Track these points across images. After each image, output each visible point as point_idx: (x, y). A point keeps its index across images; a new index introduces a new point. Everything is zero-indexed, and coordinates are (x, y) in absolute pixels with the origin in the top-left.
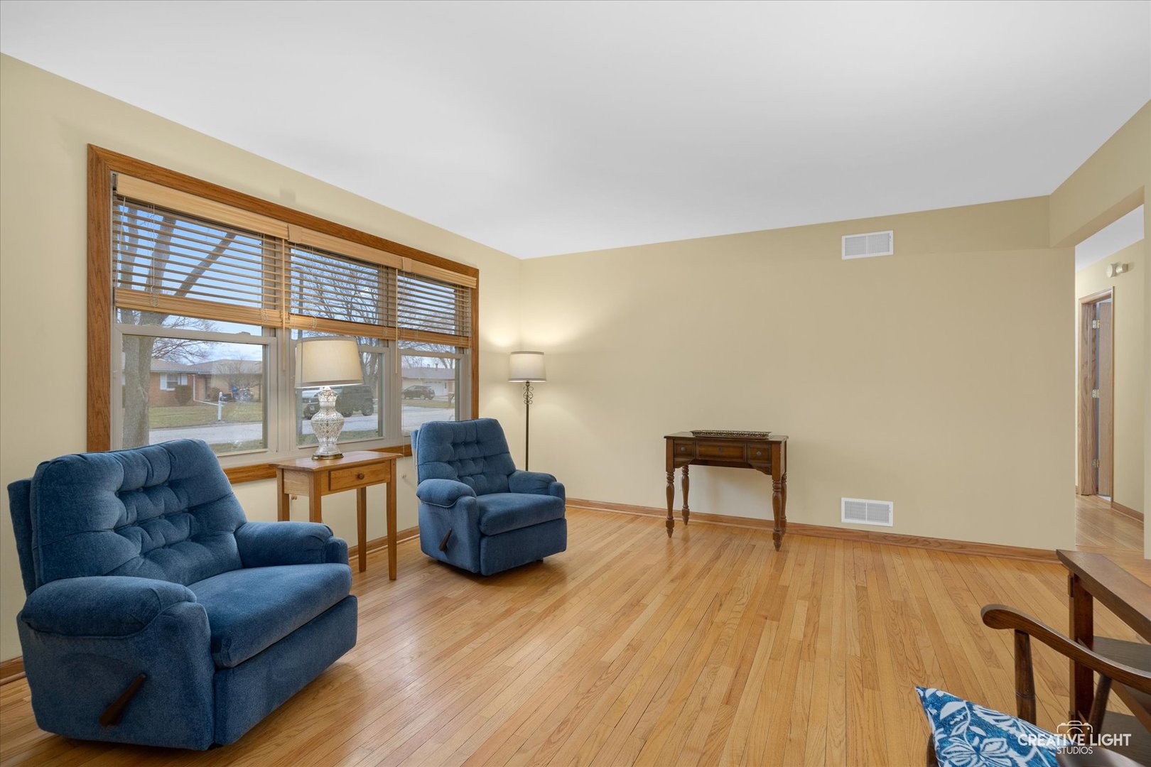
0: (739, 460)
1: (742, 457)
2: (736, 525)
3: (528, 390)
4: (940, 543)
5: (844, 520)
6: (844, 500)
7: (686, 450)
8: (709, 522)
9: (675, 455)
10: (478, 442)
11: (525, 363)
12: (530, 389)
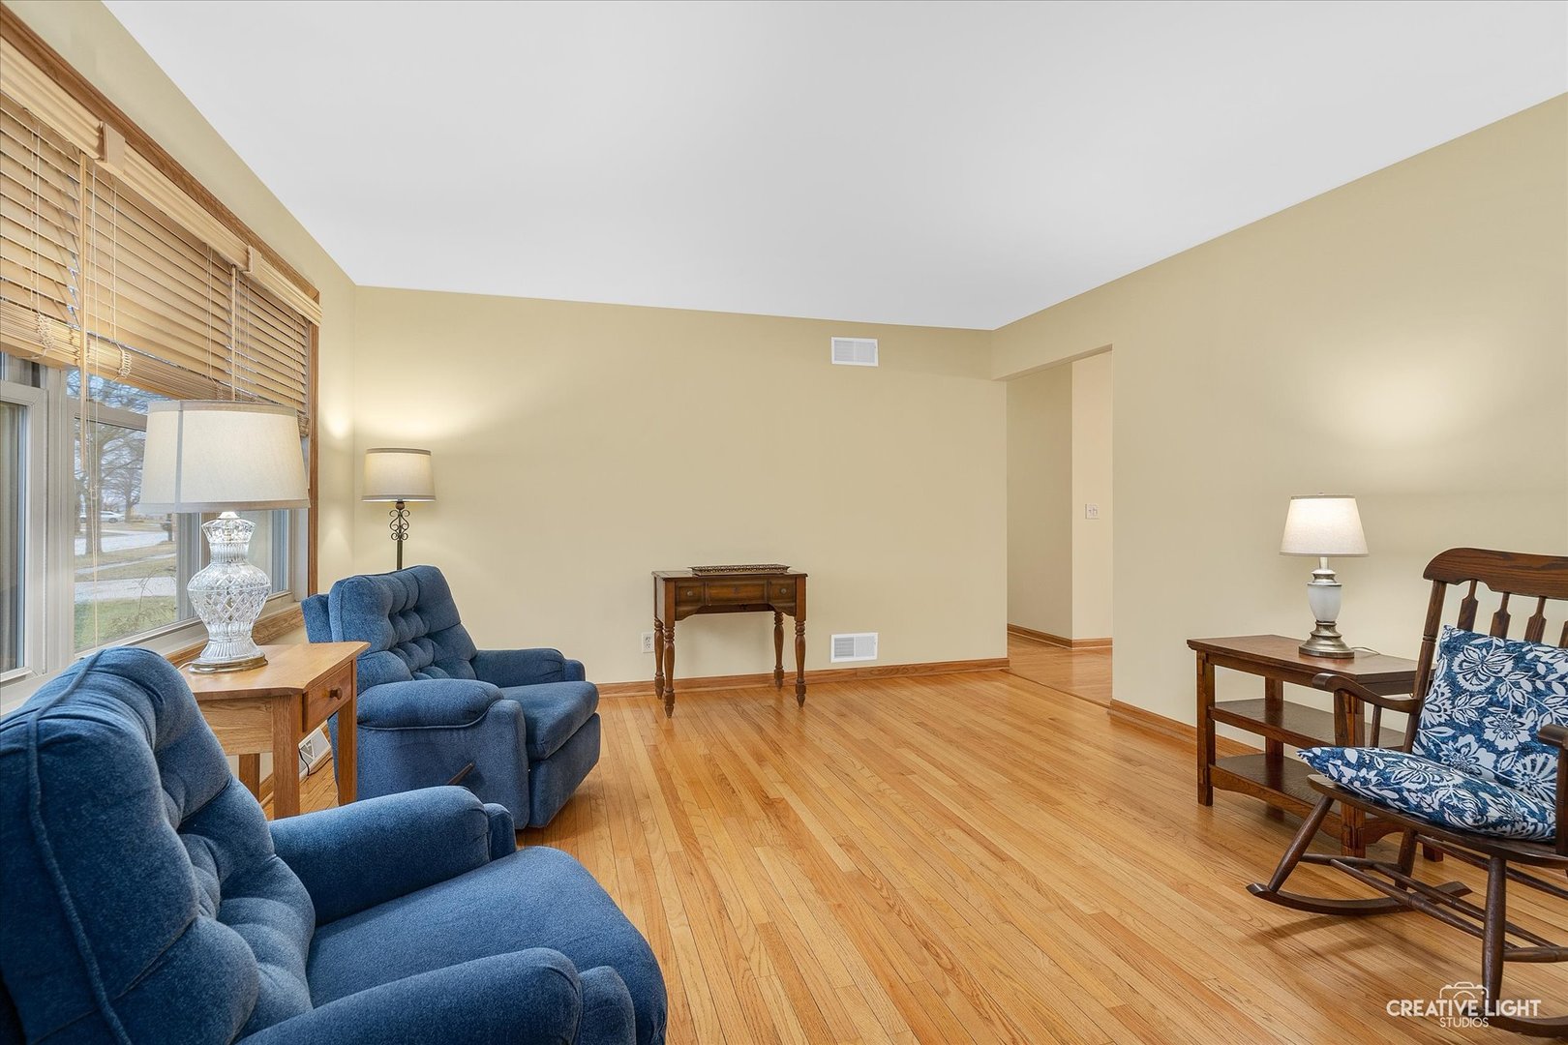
0: (759, 602)
1: (762, 598)
2: (718, 688)
3: (400, 515)
4: (915, 668)
5: (834, 660)
6: (833, 637)
7: (694, 594)
8: (684, 691)
9: (677, 603)
10: (418, 609)
11: (395, 471)
12: (405, 514)
